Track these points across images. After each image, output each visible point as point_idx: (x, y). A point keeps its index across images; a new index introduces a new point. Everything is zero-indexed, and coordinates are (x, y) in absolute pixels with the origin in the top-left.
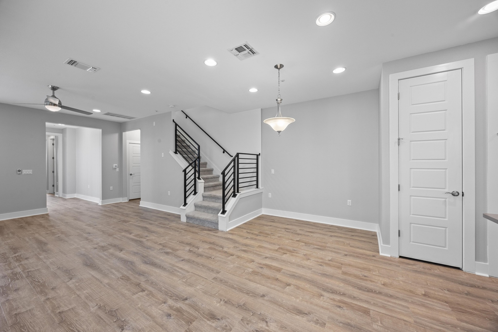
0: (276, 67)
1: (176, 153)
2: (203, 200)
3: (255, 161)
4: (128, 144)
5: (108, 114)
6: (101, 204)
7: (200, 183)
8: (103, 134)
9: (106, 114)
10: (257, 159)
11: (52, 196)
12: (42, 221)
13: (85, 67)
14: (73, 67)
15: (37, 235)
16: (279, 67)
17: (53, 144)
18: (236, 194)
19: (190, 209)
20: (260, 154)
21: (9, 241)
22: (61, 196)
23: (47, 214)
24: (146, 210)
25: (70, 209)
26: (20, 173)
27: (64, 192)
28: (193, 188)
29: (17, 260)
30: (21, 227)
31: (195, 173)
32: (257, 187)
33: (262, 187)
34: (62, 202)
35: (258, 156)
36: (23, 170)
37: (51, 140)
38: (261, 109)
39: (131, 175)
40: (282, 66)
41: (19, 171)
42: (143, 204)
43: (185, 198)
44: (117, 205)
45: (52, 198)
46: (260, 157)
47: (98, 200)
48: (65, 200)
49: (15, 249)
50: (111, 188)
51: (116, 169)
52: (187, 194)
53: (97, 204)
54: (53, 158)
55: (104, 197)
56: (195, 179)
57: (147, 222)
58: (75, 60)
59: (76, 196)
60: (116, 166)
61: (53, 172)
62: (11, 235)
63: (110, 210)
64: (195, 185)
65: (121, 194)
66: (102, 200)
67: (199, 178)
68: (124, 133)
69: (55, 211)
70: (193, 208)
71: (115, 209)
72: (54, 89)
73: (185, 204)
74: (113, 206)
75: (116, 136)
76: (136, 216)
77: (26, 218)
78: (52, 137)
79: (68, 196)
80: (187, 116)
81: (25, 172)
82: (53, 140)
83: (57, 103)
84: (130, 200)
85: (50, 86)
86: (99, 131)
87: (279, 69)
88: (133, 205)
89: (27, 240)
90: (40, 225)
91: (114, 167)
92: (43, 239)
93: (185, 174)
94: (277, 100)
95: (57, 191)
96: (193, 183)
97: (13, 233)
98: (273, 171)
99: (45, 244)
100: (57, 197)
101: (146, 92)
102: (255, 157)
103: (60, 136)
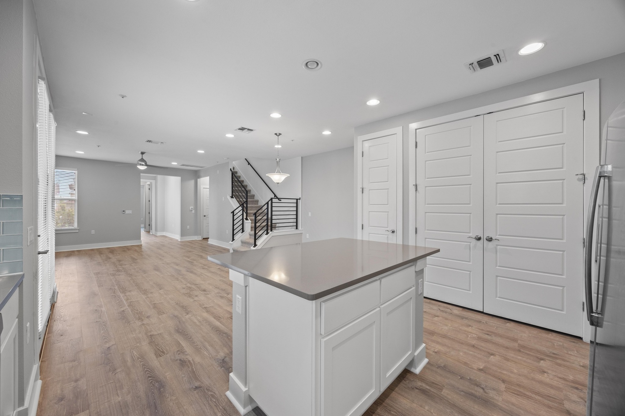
0: (276, 134)
1: (232, 197)
2: (250, 238)
3: (295, 205)
4: (202, 189)
5: (183, 165)
6: (180, 241)
7: (246, 223)
8: (182, 181)
9: (182, 165)
10: (297, 203)
11: (147, 234)
12: (137, 248)
13: (157, 143)
14: (150, 143)
15: (132, 255)
16: (278, 135)
17: (149, 189)
18: (269, 232)
19: (237, 244)
20: (300, 198)
21: (117, 257)
22: (154, 234)
23: (141, 245)
24: (212, 246)
25: (157, 242)
26: (124, 212)
27: (156, 230)
28: (241, 227)
29: (120, 265)
30: (124, 251)
31: (243, 214)
32: (297, 228)
33: (302, 228)
34: (154, 238)
35: (297, 200)
36: (126, 211)
37: (148, 186)
38: (302, 157)
39: (205, 216)
40: (280, 134)
41: (124, 211)
42: (210, 242)
43: (233, 235)
44: (191, 242)
45: (148, 235)
46: (300, 202)
47: (177, 237)
48: (156, 236)
49: (120, 261)
50: (188, 227)
51: (192, 210)
52: (235, 232)
53: (177, 240)
54: (149, 201)
55: (183, 234)
56: (243, 219)
57: (205, 253)
58: (151, 140)
59: (164, 234)
60: (192, 208)
61: (149, 213)
62: (118, 254)
63: (185, 245)
64: (243, 224)
65: (196, 233)
66: (181, 236)
67: (247, 219)
68: (198, 180)
69: (147, 243)
70: (240, 243)
71: (189, 244)
72: (143, 153)
73: (233, 240)
74: (189, 242)
75: (192, 182)
76: (200, 249)
77: (128, 246)
78: (148, 183)
79: (159, 234)
80: (249, 164)
81: (127, 212)
82: (149, 185)
83: (144, 164)
84: (203, 238)
85: (140, 152)
86: (179, 178)
87: (278, 136)
88: (205, 241)
89: (127, 257)
90: (136, 250)
91: (191, 209)
92: (135, 257)
93: (233, 216)
94: (276, 159)
95: (151, 230)
96: (241, 222)
97: (119, 254)
98: (310, 214)
99: (136, 260)
100: (151, 234)
101: (201, 152)
102: (295, 201)
103: (153, 182)
